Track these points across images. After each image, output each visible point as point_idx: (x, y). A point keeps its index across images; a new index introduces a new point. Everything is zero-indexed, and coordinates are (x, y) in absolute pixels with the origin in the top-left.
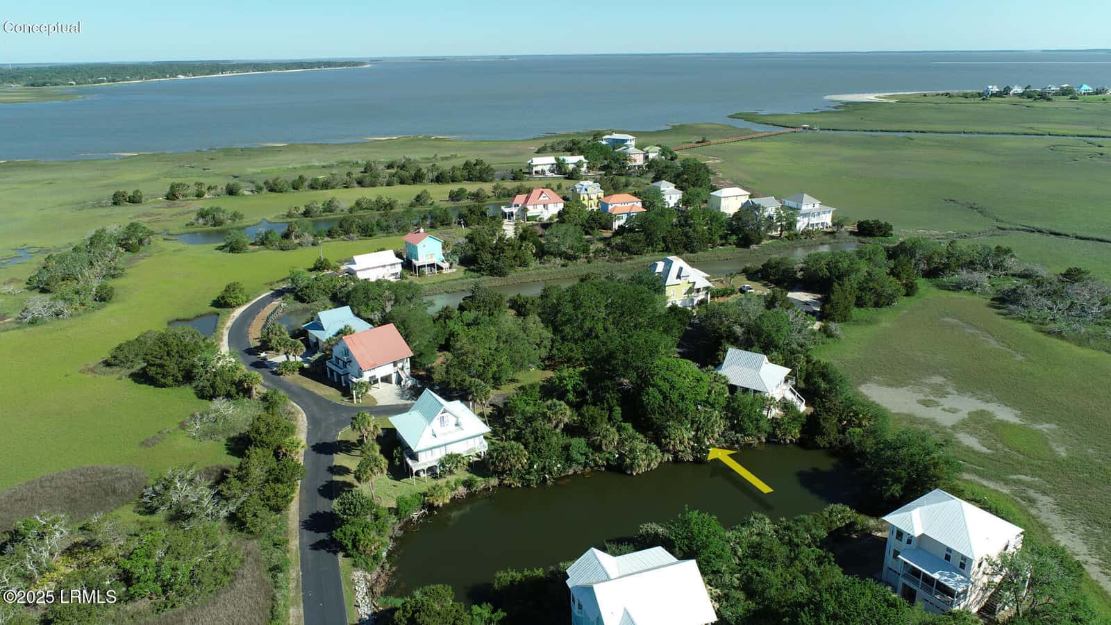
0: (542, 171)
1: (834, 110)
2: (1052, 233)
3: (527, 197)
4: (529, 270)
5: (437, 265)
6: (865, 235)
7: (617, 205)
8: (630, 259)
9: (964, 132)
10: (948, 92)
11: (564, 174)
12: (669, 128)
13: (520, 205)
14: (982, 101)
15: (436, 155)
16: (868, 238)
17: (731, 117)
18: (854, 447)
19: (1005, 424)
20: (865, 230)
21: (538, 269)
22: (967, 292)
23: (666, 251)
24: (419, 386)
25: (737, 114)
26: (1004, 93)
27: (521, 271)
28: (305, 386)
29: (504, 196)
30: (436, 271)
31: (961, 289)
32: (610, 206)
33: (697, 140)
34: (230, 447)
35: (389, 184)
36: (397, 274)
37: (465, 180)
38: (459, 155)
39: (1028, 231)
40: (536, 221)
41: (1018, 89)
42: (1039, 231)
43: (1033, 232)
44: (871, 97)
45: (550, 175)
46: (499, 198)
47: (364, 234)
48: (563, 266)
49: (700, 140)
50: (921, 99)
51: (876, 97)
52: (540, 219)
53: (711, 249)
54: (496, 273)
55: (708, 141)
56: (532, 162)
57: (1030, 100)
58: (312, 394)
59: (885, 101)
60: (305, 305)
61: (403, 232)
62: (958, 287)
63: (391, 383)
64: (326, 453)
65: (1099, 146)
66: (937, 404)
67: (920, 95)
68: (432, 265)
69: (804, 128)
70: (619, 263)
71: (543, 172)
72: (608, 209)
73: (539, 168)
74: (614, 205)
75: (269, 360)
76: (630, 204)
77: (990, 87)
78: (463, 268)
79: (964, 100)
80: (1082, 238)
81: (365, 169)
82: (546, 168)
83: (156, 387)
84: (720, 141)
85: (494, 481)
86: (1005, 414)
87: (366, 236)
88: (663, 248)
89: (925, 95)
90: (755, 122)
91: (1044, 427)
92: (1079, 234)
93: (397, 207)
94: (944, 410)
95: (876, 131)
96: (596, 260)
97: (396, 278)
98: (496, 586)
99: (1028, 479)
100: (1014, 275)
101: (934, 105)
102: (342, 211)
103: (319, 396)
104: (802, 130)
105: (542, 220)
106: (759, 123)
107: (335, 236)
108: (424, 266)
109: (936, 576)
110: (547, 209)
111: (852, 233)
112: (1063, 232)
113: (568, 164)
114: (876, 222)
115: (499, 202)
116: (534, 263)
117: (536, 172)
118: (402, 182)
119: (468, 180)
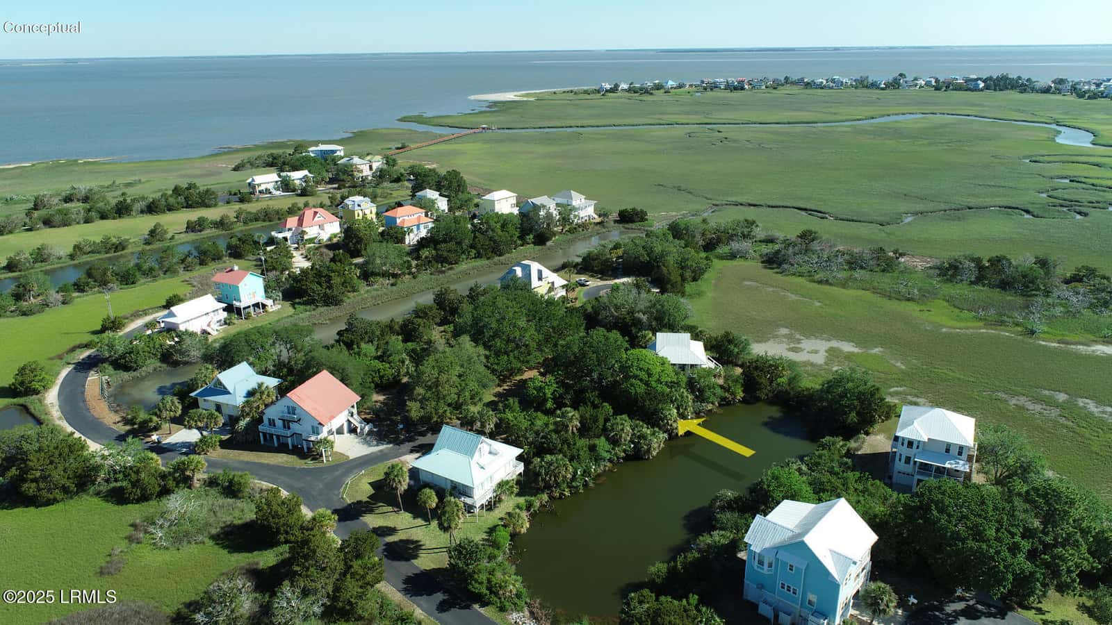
0: (266, 189)
1: (488, 109)
2: (750, 205)
3: (299, 219)
4: (361, 295)
5: (262, 304)
6: (627, 222)
7: (404, 218)
8: (451, 269)
9: (614, 125)
10: (572, 89)
11: (294, 191)
12: (351, 135)
13: (294, 229)
14: (602, 97)
15: (114, 182)
16: (631, 224)
17: (401, 120)
18: (789, 393)
19: (852, 354)
20: (626, 218)
21: (368, 291)
22: (740, 259)
23: (478, 257)
24: (375, 430)
25: (405, 117)
26: (614, 89)
27: (354, 297)
28: (242, 458)
29: (251, 221)
30: (261, 310)
31: (736, 257)
32: (398, 219)
33: (397, 146)
34: (225, 544)
35: (87, 221)
36: (221, 320)
37: (183, 207)
38: (143, 180)
39: (734, 205)
40: (314, 243)
41: (624, 86)
42: (741, 204)
43: (737, 205)
44: (510, 96)
45: (278, 193)
46: (245, 223)
47: (124, 283)
48: (392, 285)
49: (400, 146)
50: (554, 97)
51: (515, 96)
52: (319, 241)
53: (514, 251)
54: (331, 303)
55: (408, 146)
56: (253, 180)
57: (636, 95)
58: (262, 465)
59: (525, 99)
60: (133, 374)
61: (171, 273)
62: (733, 256)
63: (343, 434)
64: (352, 519)
65: (719, 132)
66: (801, 350)
67: (551, 92)
68: (256, 305)
69: (483, 128)
70: (443, 275)
71: (268, 191)
72: (396, 223)
73: (263, 187)
74: (401, 219)
75: (163, 442)
76: (416, 216)
77: (603, 84)
78: (288, 304)
79: (588, 97)
80: (772, 207)
81: (35, 205)
82: (270, 187)
83: (37, 507)
84: (418, 145)
85: (545, 497)
86: (847, 347)
87: (127, 284)
88: (475, 254)
89: (555, 93)
90: (429, 125)
91: (876, 350)
92: (770, 203)
93: (130, 246)
94: (808, 352)
95: (544, 128)
96: (420, 275)
97: (221, 326)
98: (657, 580)
99: (899, 389)
100: (760, 241)
101: (568, 102)
102: (60, 258)
103: (273, 465)
104: (481, 130)
105: (321, 242)
106: (433, 125)
107: (86, 288)
108: (249, 307)
109: (947, 465)
110: (323, 230)
111: (616, 222)
112: (758, 203)
113: (293, 180)
114: (634, 209)
115: (247, 228)
116: (363, 287)
117: (260, 192)
118: (103, 217)
119: (186, 208)
